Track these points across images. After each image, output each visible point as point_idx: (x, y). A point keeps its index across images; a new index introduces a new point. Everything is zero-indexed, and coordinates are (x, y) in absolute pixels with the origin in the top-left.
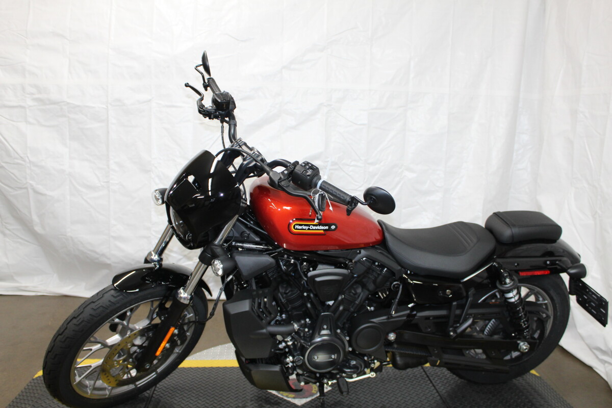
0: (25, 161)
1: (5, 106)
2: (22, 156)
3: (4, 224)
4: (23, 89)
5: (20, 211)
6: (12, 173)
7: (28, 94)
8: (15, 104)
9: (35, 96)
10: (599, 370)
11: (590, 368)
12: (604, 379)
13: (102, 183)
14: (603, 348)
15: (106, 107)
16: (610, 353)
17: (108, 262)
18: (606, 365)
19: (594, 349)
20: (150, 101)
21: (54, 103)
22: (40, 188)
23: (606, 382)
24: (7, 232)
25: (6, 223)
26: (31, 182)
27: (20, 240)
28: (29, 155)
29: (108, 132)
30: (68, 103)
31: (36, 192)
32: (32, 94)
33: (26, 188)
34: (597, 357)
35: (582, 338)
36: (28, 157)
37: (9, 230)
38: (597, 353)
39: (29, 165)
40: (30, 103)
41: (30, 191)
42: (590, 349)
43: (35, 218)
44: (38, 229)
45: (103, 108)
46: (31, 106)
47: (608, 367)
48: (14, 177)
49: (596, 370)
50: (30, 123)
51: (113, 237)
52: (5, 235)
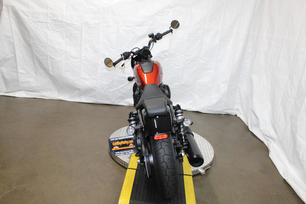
0: (47, 45)
1: (39, 22)
2: (46, 43)
4: (47, 15)
5: (44, 65)
6: (42, 50)
7: (49, 17)
8: (44, 21)
11: (262, 142)
12: (266, 146)
13: (78, 56)
14: (268, 135)
15: (81, 25)
16: (270, 137)
17: (79, 88)
18: (268, 141)
19: (265, 135)
20: (99, 24)
21: (60, 22)
22: (53, 56)
23: (267, 147)
24: (38, 73)
25: (38, 69)
26: (49, 54)
27: (43, 77)
28: (49, 43)
29: (82, 35)
30: (66, 22)
31: (51, 58)
32: (51, 17)
33: (47, 56)
34: (265, 138)
35: (261, 131)
37: (39, 72)
38: (266, 137)
39: (48, 47)
40: (50, 21)
41: (48, 57)
42: (263, 135)
43: (50, 68)
44: (51, 73)
45: (80, 25)
46: (50, 22)
47: (269, 142)
48: (42, 51)
49: (264, 143)
50: (49, 29)
51: (82, 78)
52: (37, 74)
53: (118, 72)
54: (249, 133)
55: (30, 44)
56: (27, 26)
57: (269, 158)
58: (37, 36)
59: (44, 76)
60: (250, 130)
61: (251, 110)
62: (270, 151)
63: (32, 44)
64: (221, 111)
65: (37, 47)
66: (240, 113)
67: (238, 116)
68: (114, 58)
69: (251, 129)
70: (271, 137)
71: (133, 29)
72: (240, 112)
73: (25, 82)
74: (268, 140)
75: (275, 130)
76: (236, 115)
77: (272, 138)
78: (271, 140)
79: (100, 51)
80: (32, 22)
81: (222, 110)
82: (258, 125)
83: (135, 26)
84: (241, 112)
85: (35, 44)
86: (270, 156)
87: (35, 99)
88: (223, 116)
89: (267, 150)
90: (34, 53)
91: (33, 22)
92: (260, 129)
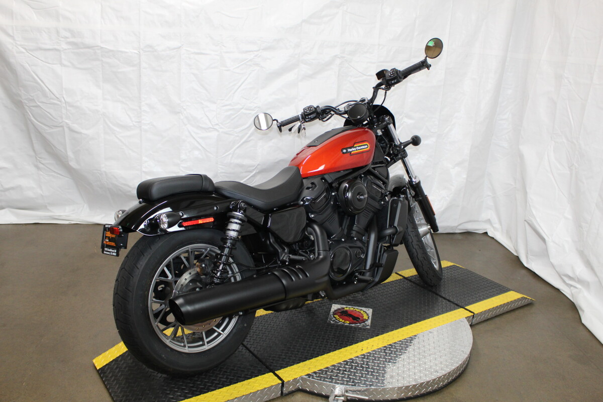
0: (60, 101)
1: (41, 49)
2: (58, 96)
3: (38, 159)
4: (58, 32)
5: (55, 147)
6: (48, 113)
7: (62, 38)
8: (51, 47)
9: (68, 40)
10: (566, 292)
11: (558, 290)
12: (571, 301)
13: (135, 124)
14: (571, 275)
15: (137, 52)
16: (576, 279)
18: (572, 288)
19: (560, 276)
20: (179, 48)
21: (89, 47)
22: (76, 127)
23: (573, 303)
24: (41, 166)
25: (40, 158)
26: (66, 121)
27: (53, 174)
28: (65, 96)
29: (140, 76)
30: (102, 48)
31: (72, 130)
32: (67, 38)
33: (62, 126)
34: (565, 282)
35: (553, 266)
36: (63, 98)
37: (43, 164)
38: (566, 279)
39: (64, 105)
40: (65, 46)
41: (66, 130)
43: (70, 154)
44: (73, 164)
45: (135, 53)
46: (66, 50)
47: (574, 290)
48: (50, 116)
49: (562, 292)
50: (65, 66)
51: (144, 172)
52: (38, 168)
53: (227, 154)
54: (524, 272)
55: (21, 102)
56: (12, 60)
57: (583, 325)
58: (37, 83)
59: (54, 172)
60: (526, 265)
61: (525, 221)
62: (583, 311)
63: (25, 101)
64: (454, 227)
65: (38, 106)
66: (493, 227)
67: (490, 234)
68: (217, 124)
69: (527, 263)
70: (578, 278)
71: (256, 56)
72: (494, 225)
73: (13, 188)
74: (571, 286)
75: (588, 264)
76: (486, 233)
77: (580, 281)
78: (578, 286)
79: (185, 109)
80: (24, 51)
81: (455, 224)
82: (544, 254)
83: (259, 50)
84: (497, 226)
85: (33, 100)
86: (583, 321)
87: (37, 226)
88: (460, 237)
89: (573, 308)
90: (30, 120)
91: (25, 49)
92: (551, 262)
